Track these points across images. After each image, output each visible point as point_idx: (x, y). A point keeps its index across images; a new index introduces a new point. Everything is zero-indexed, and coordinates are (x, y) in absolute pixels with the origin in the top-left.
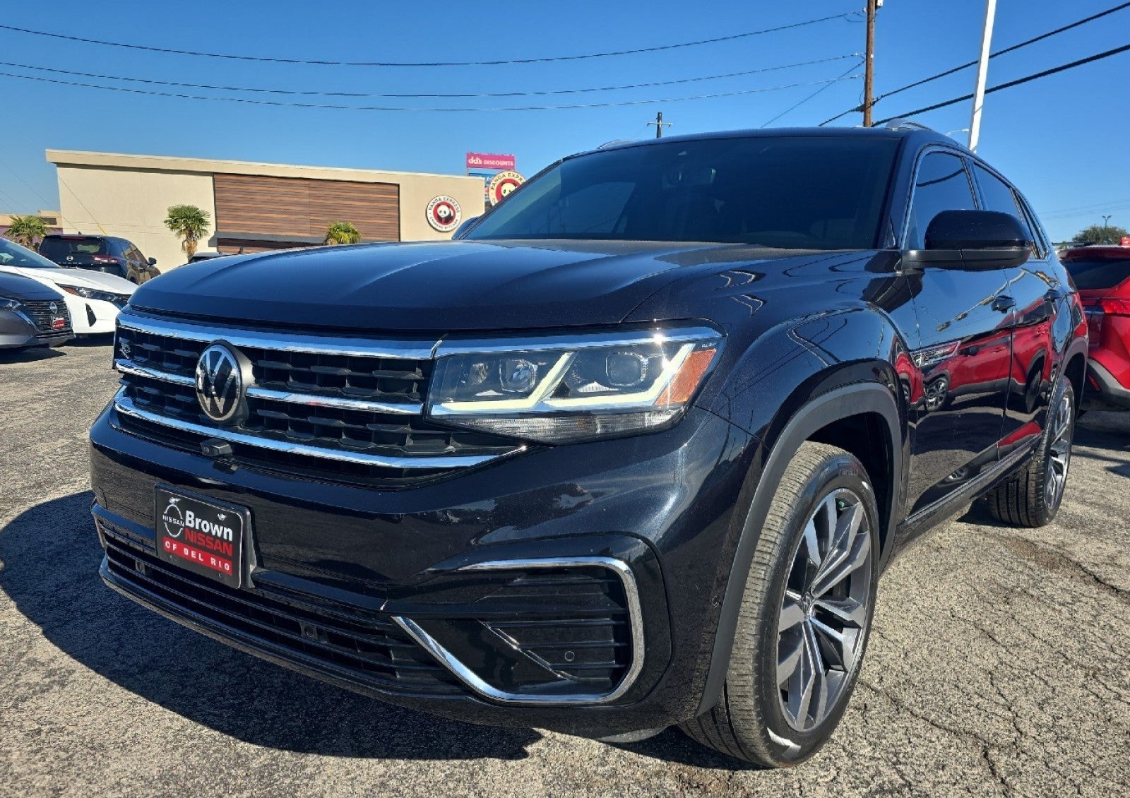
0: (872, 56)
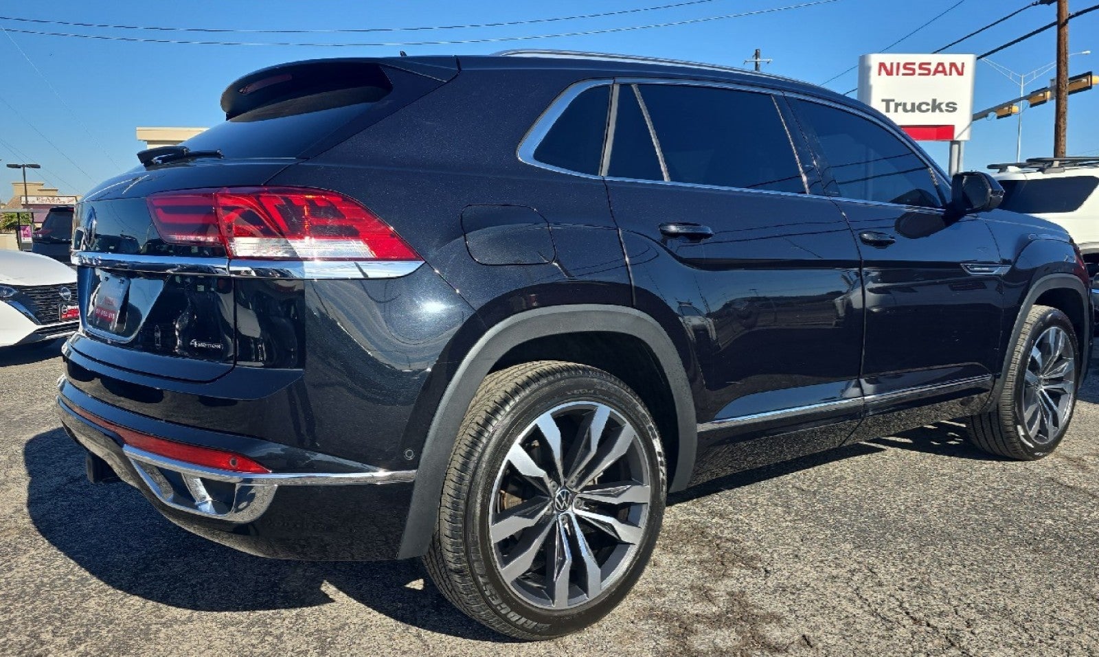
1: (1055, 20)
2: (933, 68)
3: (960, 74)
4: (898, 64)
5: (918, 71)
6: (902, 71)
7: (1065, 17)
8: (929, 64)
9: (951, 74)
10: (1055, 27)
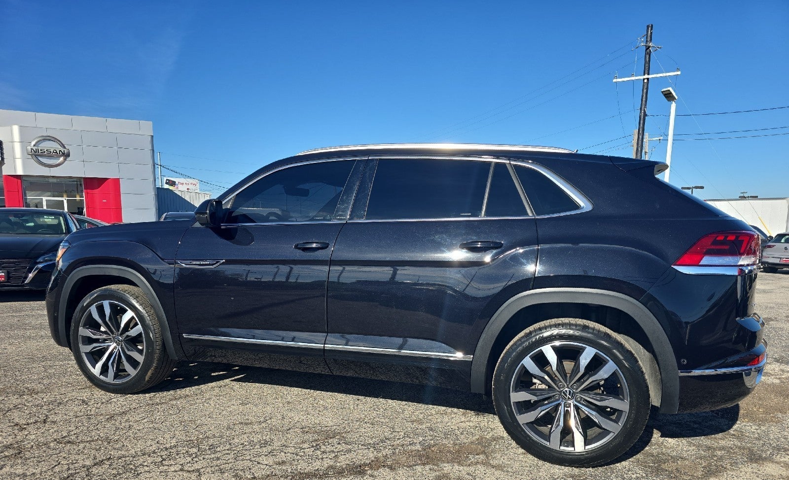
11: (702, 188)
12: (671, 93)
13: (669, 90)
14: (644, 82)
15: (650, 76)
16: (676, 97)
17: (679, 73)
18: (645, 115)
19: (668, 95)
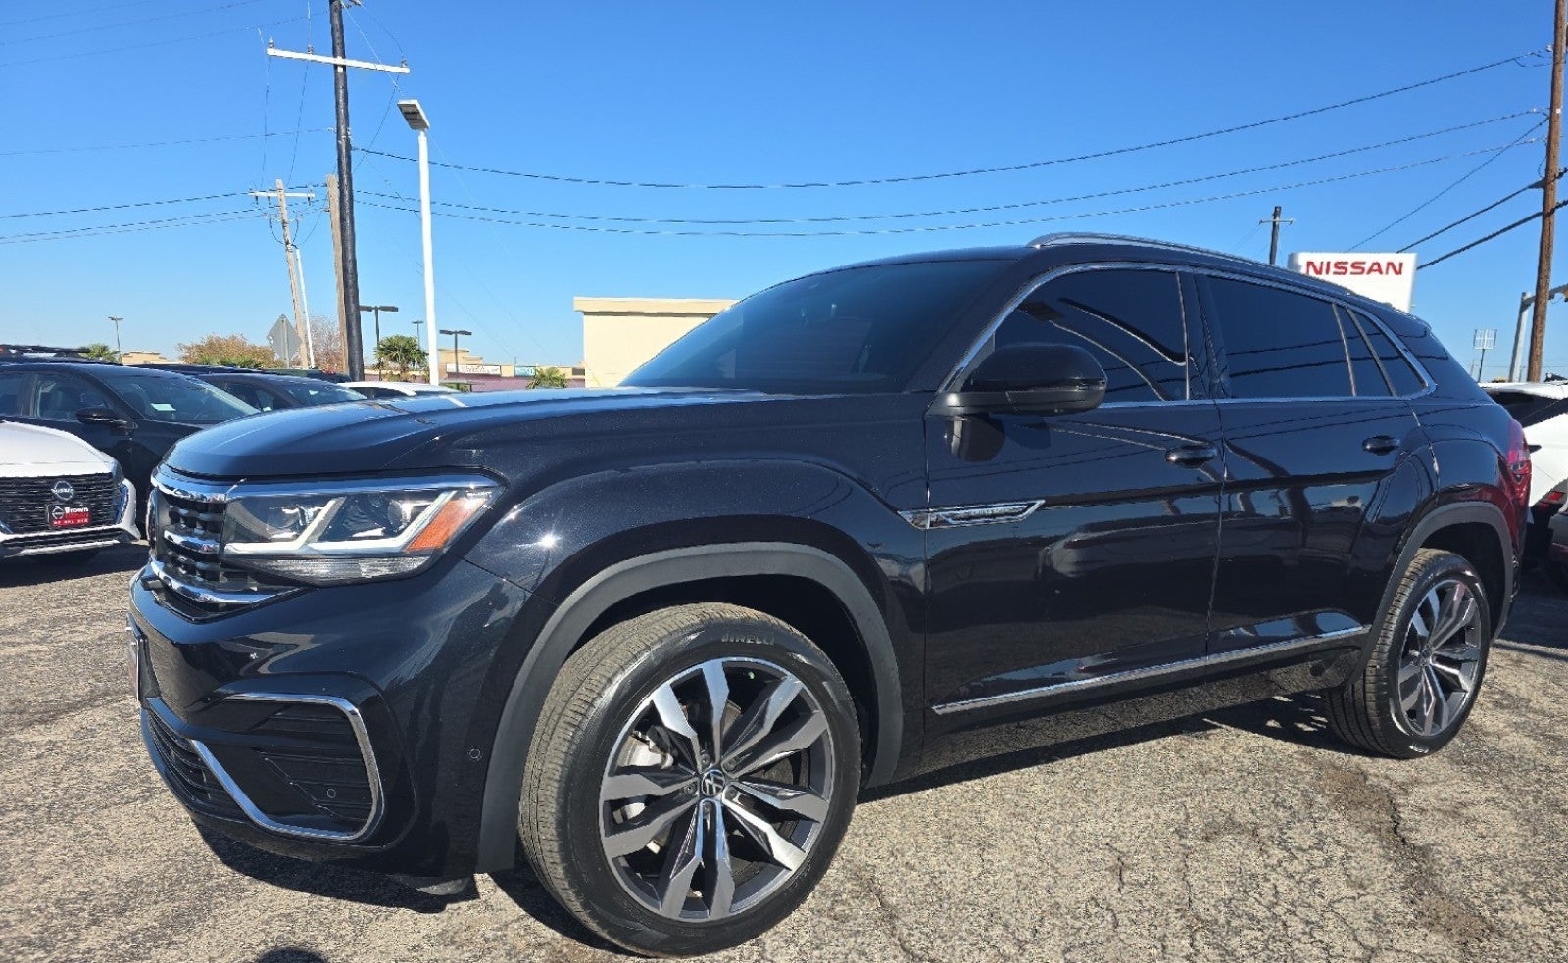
0: (1558, 111)
1: (1541, 210)
2: (1367, 267)
3: (1398, 273)
4: (1328, 263)
5: (1350, 270)
6: (1332, 269)
7: (1552, 205)
8: (1364, 263)
9: (1387, 273)
10: (1540, 218)
11: (394, 309)
12: (419, 112)
13: (414, 105)
14: (336, 72)
15: (348, 62)
16: (428, 124)
17: (406, 70)
18: (349, 147)
19: (412, 116)
